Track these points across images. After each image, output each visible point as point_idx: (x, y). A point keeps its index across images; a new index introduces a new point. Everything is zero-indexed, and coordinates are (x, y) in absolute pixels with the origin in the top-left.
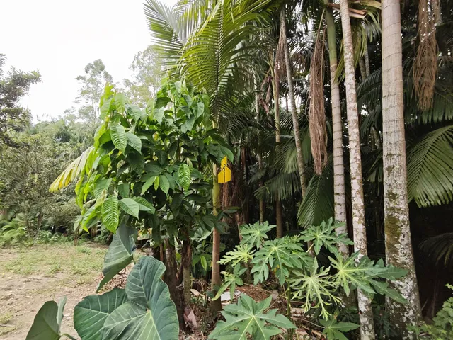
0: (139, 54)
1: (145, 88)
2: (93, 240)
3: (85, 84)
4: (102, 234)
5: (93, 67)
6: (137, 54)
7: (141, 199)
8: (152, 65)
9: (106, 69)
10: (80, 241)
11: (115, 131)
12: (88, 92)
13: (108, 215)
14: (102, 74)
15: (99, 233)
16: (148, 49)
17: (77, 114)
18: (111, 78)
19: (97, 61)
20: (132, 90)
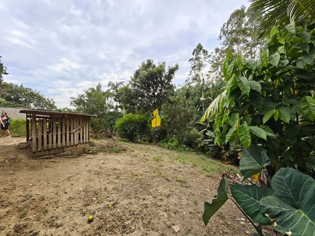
0: (224, 26)
1: (230, 49)
2: (205, 153)
3: (193, 63)
4: (210, 151)
5: (196, 50)
6: (222, 26)
7: (264, 127)
8: (234, 28)
9: (204, 48)
10: (199, 153)
11: (240, 82)
12: (195, 66)
13: (243, 137)
14: (202, 52)
15: (209, 150)
16: (231, 18)
17: (191, 81)
18: (207, 52)
19: (198, 45)
20: (221, 54)
